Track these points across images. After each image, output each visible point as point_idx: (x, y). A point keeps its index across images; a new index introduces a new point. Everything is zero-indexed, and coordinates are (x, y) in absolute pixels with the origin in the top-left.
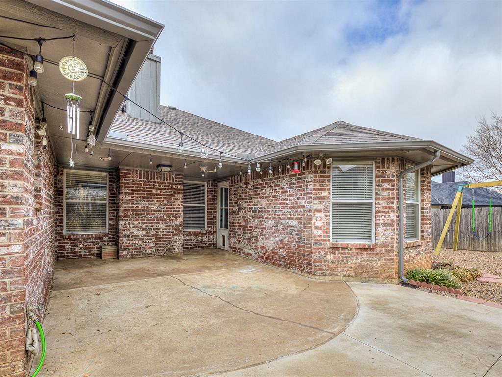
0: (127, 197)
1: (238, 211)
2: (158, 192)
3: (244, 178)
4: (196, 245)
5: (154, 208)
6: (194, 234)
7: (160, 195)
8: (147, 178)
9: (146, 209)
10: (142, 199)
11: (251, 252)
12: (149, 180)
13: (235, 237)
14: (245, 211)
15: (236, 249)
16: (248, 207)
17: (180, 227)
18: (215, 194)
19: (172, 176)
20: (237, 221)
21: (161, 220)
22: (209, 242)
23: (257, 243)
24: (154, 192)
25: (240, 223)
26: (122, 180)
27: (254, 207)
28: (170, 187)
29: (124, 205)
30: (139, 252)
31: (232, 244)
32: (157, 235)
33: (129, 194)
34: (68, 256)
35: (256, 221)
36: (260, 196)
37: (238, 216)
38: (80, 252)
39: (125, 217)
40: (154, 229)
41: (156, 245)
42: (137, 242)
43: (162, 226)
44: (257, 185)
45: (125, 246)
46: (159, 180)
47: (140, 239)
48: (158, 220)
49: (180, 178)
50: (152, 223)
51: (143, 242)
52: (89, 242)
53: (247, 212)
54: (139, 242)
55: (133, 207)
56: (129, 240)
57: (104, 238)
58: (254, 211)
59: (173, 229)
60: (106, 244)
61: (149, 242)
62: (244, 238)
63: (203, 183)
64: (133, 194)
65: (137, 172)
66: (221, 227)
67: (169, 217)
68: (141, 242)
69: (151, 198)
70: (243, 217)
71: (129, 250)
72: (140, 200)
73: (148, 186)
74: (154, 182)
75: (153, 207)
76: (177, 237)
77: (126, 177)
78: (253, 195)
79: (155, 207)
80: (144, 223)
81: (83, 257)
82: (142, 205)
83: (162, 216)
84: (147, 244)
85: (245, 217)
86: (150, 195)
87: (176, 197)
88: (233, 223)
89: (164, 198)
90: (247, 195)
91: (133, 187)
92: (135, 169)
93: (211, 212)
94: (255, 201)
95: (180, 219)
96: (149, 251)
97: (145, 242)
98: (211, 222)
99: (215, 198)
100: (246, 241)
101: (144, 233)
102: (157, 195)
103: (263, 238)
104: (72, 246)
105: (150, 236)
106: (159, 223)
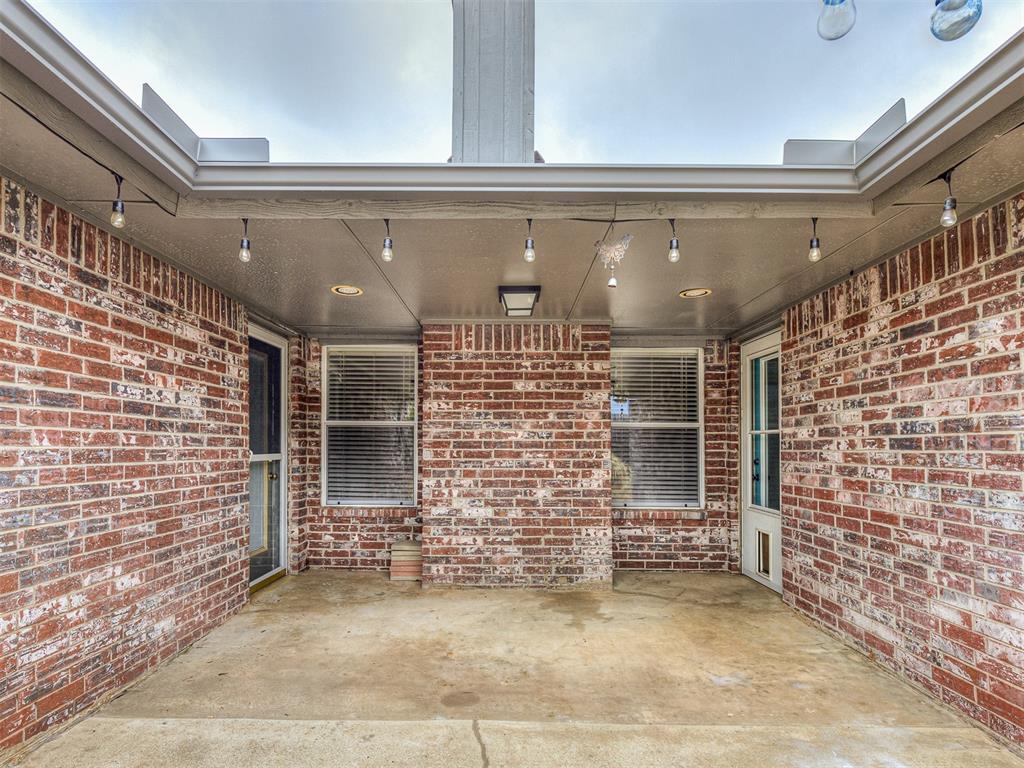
0: (443, 406)
1: (818, 445)
2: (531, 386)
3: (843, 298)
4: (665, 557)
5: (519, 438)
6: (660, 521)
7: (537, 395)
8: (498, 346)
9: (493, 439)
10: (482, 411)
11: (885, 634)
12: (503, 351)
13: (805, 549)
14: (852, 445)
15: (815, 598)
16: (866, 424)
17: (601, 500)
18: (730, 384)
19: (572, 332)
20: (817, 485)
21: (541, 474)
22: (712, 549)
23: (921, 602)
24: (519, 386)
25: (830, 495)
26: (429, 356)
27: (899, 422)
28: (566, 370)
29: (434, 431)
30: (475, 570)
31: (797, 575)
32: (528, 522)
33: (448, 396)
34: (328, 562)
35: (917, 493)
36: (938, 364)
37: (820, 465)
38: (353, 554)
39: (437, 464)
40: (519, 503)
41: (525, 552)
42: (469, 539)
43: (542, 493)
44: (914, 314)
45: (436, 551)
46: (532, 350)
47: (479, 532)
48: (530, 474)
49: (597, 337)
50: (514, 484)
51: (485, 541)
52: (371, 529)
53: (859, 449)
54: (475, 540)
55: (457, 435)
56: (447, 532)
57: (406, 519)
58: (898, 444)
59: (576, 503)
60: (411, 536)
61: (503, 543)
62: (849, 564)
63: (689, 351)
64: (458, 396)
65: (469, 329)
66: (756, 500)
67: (565, 465)
68: (480, 539)
69: (509, 405)
70: (840, 470)
71: (448, 562)
72: (479, 414)
73: (501, 370)
74: (518, 356)
75: (516, 435)
76: (591, 531)
77: (438, 347)
78: (891, 367)
79: (520, 433)
80: (490, 484)
81: (359, 566)
82: (485, 429)
83: (544, 461)
84: (499, 547)
85: (854, 471)
86: (506, 396)
87: (585, 400)
88: (799, 490)
89: (549, 406)
90: (857, 371)
91: (456, 376)
92: (464, 321)
93: (720, 446)
94: (908, 394)
95: (601, 472)
96: (502, 570)
97: (493, 542)
98: (721, 481)
99: (731, 399)
100: (860, 576)
101: (489, 512)
102: (528, 395)
103: (961, 586)
104: (337, 537)
105: (506, 523)
106: (534, 485)
